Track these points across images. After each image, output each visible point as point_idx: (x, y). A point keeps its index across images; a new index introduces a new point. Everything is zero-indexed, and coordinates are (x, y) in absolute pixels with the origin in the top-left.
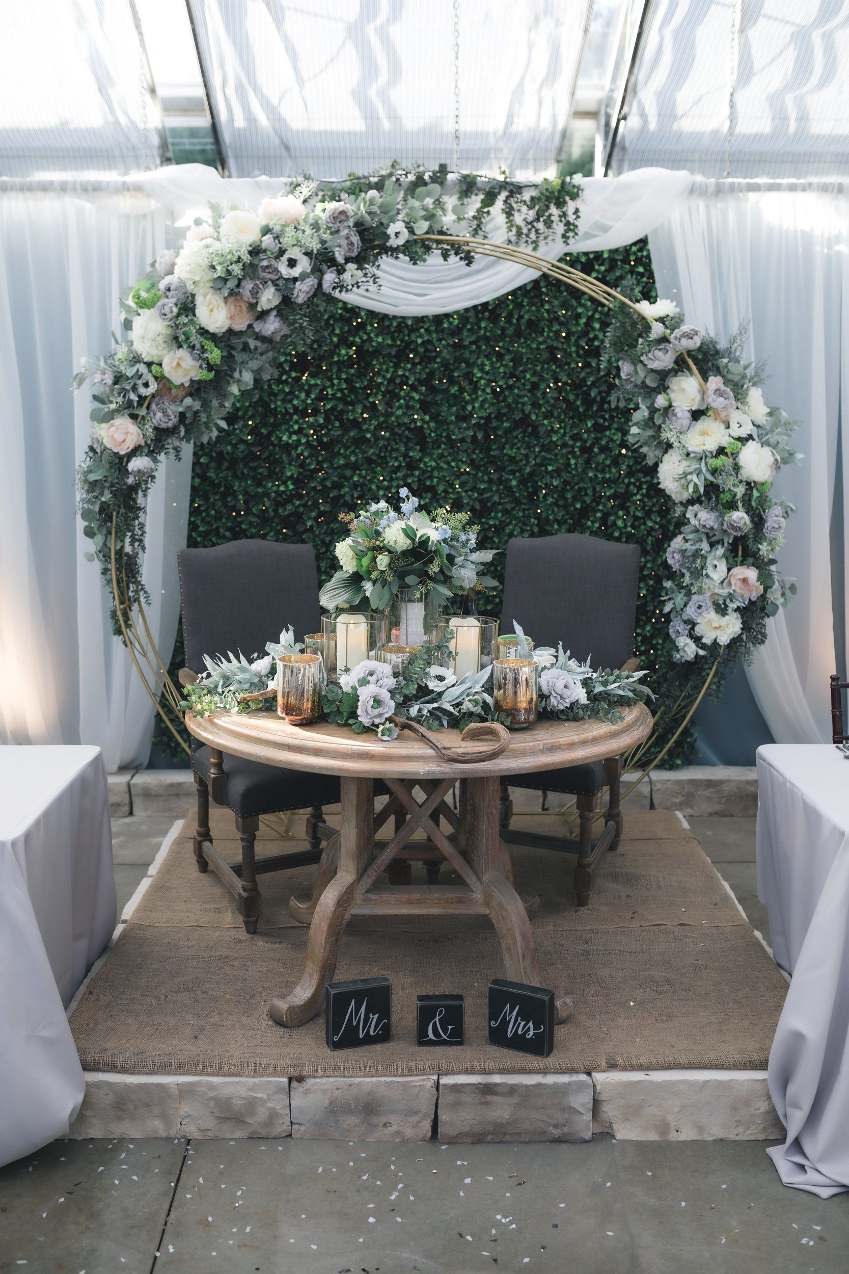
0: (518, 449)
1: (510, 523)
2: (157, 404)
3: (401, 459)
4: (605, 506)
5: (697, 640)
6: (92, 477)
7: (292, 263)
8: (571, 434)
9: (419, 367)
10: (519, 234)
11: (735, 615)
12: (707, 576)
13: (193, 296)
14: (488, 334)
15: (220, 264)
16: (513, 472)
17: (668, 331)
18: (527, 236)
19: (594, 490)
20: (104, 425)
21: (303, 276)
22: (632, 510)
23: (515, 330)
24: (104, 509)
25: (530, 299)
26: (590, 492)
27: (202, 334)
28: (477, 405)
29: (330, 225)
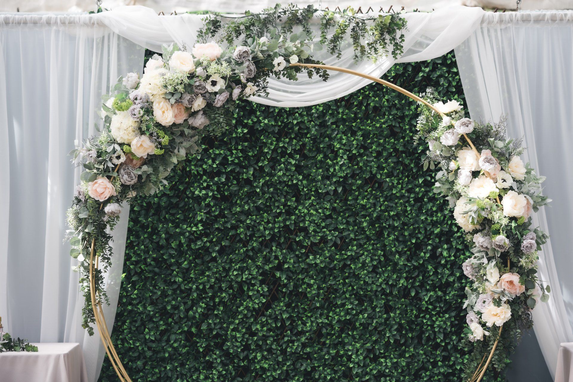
0: (368, 199)
1: (363, 254)
2: (124, 170)
3: (282, 207)
5: (484, 325)
7: (214, 83)
8: (407, 188)
9: (294, 141)
10: (363, 51)
11: (506, 306)
12: (487, 280)
13: (152, 103)
14: (344, 117)
15: (171, 85)
16: (364, 216)
17: (453, 122)
18: (369, 53)
20: (90, 183)
21: (221, 92)
22: (454, 243)
23: (364, 114)
24: (87, 236)
25: (374, 92)
26: (422, 231)
27: (157, 126)
29: (238, 60)
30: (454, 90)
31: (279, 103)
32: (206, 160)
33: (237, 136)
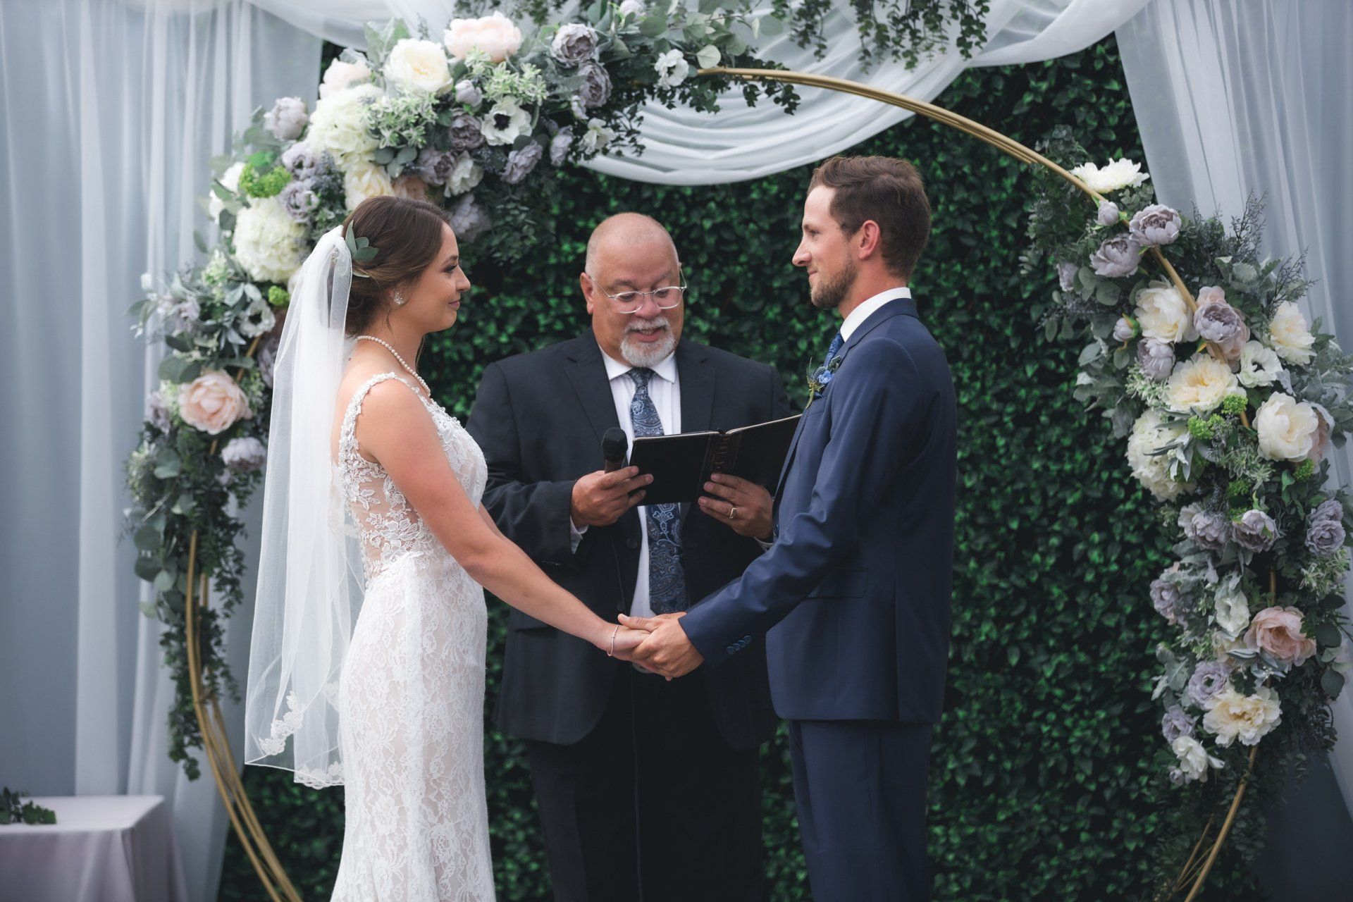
4: (1065, 523)
5: (1208, 741)
6: (163, 472)
7: (502, 122)
8: (996, 389)
9: (707, 272)
10: (882, 39)
11: (1268, 692)
12: (1216, 625)
13: (342, 175)
15: (389, 127)
17: (1124, 215)
18: (897, 43)
19: (1044, 495)
20: (184, 387)
21: (521, 143)
22: (1117, 530)
24: (177, 526)
25: (910, 144)
26: (1036, 499)
28: (816, 340)
29: (563, 60)
30: (1114, 137)
31: (668, 175)
32: (480, 324)
33: (559, 263)
